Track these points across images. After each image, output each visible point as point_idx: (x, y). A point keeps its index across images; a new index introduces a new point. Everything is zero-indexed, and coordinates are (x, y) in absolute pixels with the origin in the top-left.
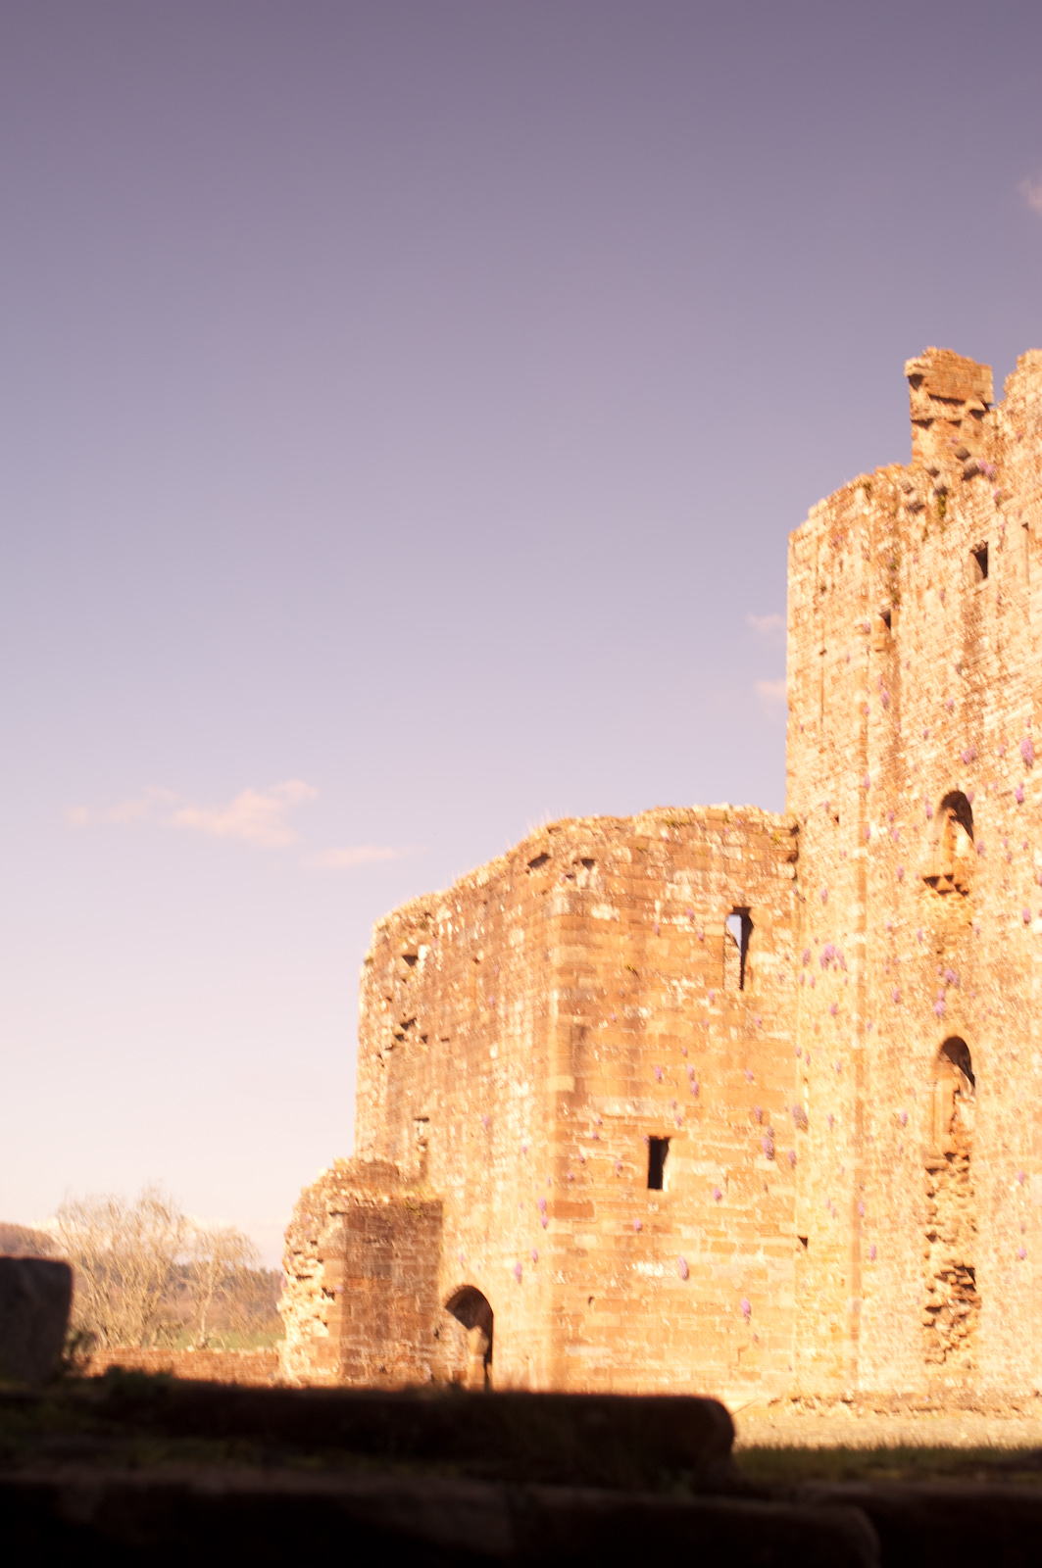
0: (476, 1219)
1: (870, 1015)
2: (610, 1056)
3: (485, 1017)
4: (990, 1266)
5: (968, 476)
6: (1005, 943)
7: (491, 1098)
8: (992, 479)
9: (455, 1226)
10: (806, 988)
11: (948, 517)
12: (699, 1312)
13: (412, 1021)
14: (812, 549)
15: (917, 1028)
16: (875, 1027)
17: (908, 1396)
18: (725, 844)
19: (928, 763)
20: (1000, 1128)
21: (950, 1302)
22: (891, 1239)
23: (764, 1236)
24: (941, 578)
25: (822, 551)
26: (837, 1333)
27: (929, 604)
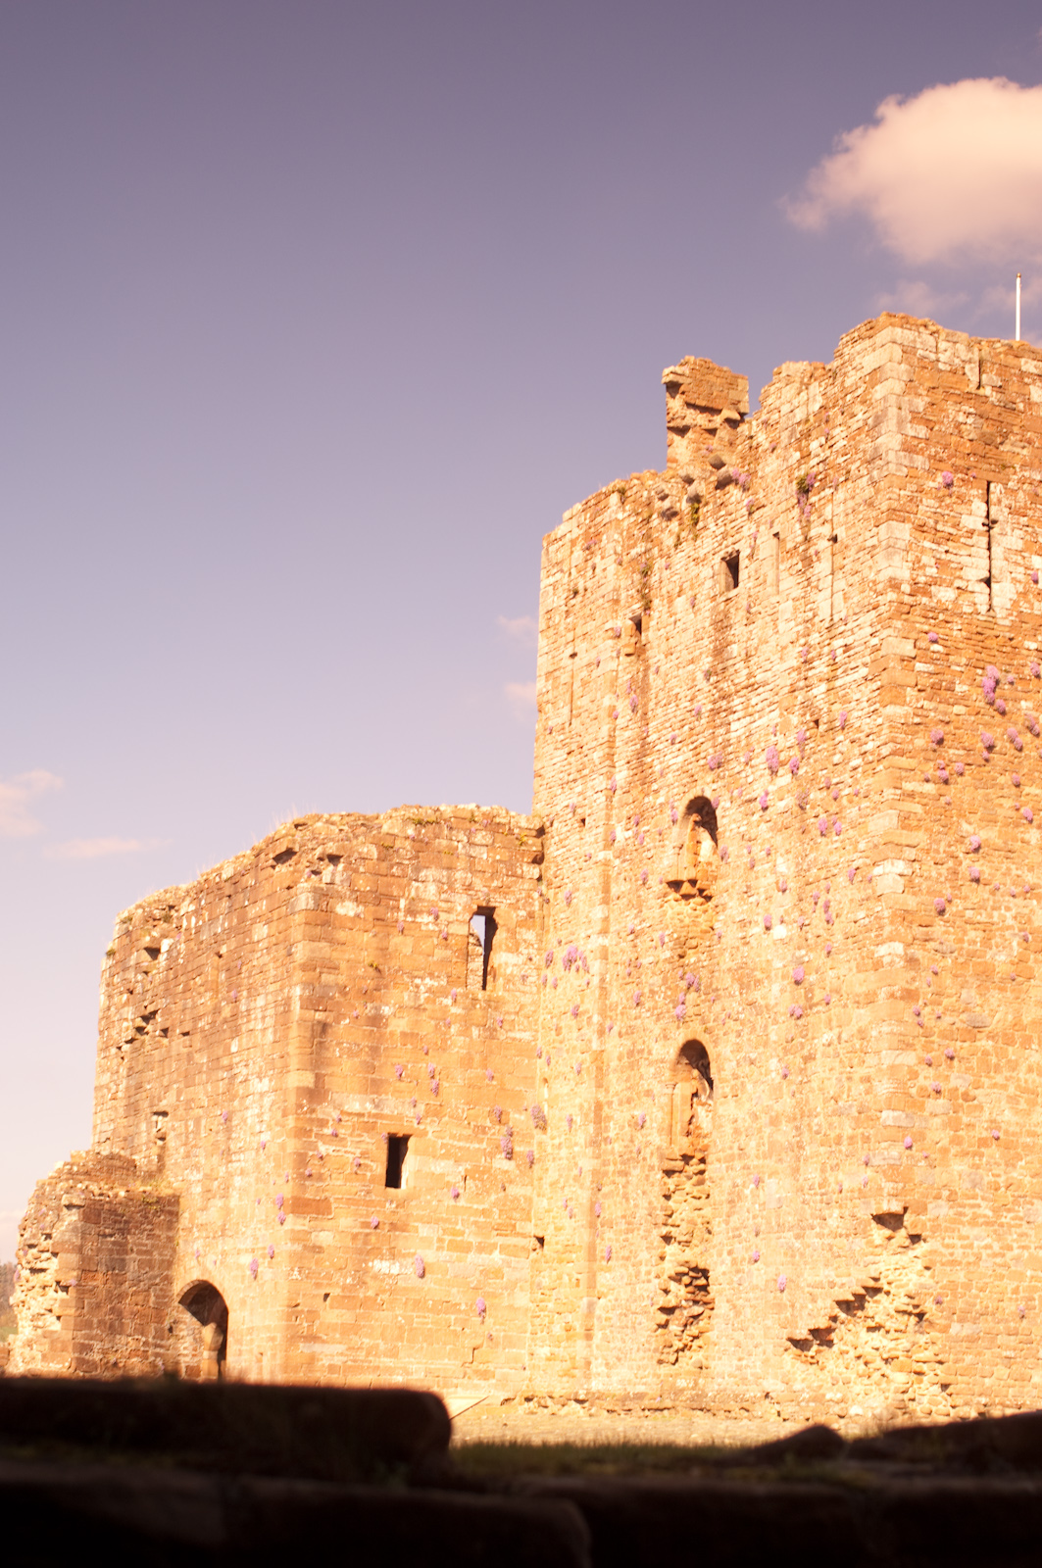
0: (213, 1214)
1: (611, 1017)
2: (351, 1054)
3: (227, 1012)
4: (724, 1268)
5: (722, 485)
6: (746, 948)
7: (230, 1094)
8: (745, 489)
9: (191, 1220)
10: (548, 989)
11: (701, 525)
12: (435, 1310)
13: (154, 1013)
14: (565, 552)
15: (657, 1031)
16: (616, 1029)
17: (640, 1396)
18: (471, 844)
19: (674, 767)
20: (737, 1132)
21: (684, 1303)
22: (626, 1240)
23: (501, 1235)
24: (692, 585)
25: (575, 554)
26: (571, 1332)
27: (679, 610)
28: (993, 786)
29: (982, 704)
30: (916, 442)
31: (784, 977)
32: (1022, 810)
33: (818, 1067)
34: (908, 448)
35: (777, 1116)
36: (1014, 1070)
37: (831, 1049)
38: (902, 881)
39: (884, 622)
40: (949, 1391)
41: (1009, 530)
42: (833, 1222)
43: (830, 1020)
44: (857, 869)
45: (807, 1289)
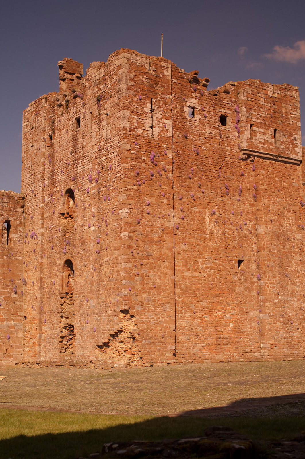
4: (78, 325)
5: (75, 97)
6: (83, 233)
8: (82, 99)
10: (26, 245)
11: (69, 109)
14: (29, 115)
15: (58, 257)
16: (46, 256)
17: (55, 362)
18: (3, 202)
19: (62, 180)
20: (81, 286)
21: (67, 335)
22: (50, 317)
23: (14, 316)
24: (67, 126)
25: (33, 116)
26: (35, 344)
27: (63, 134)
28: (153, 186)
29: (150, 163)
30: (131, 87)
31: (94, 242)
32: (162, 193)
33: (104, 268)
34: (129, 88)
35: (92, 282)
36: (160, 268)
37: (107, 263)
38: (127, 214)
39: (122, 139)
40: (142, 359)
41: (158, 112)
42: (109, 312)
43: (107, 254)
44: (115, 211)
45: (102, 331)
